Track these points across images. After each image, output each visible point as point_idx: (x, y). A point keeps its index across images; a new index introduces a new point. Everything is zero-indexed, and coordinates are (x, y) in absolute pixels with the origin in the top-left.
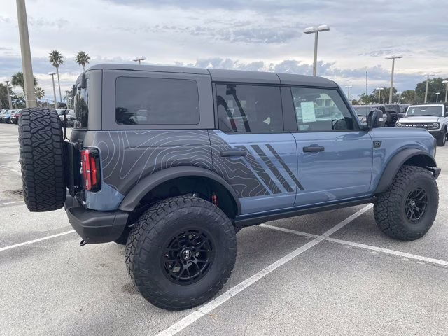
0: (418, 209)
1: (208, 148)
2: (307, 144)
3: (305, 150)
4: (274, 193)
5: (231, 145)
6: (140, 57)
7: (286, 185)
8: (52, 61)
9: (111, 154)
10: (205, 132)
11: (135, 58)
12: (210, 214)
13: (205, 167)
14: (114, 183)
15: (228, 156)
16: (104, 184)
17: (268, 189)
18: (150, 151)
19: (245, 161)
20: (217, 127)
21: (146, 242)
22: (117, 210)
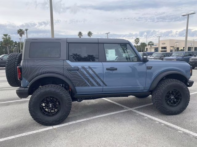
0: (175, 100)
1: (62, 67)
2: (109, 67)
3: (107, 69)
4: (92, 86)
5: (72, 66)
6: (108, 32)
7: (97, 83)
8: (79, 35)
9: (25, 68)
10: (63, 61)
11: (106, 33)
12: (58, 91)
13: (60, 74)
14: (26, 78)
15: (70, 70)
16: (23, 78)
17: (89, 84)
18: (39, 68)
19: (78, 73)
20: (68, 59)
21: (33, 99)
22: (26, 87)
